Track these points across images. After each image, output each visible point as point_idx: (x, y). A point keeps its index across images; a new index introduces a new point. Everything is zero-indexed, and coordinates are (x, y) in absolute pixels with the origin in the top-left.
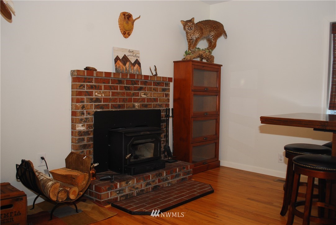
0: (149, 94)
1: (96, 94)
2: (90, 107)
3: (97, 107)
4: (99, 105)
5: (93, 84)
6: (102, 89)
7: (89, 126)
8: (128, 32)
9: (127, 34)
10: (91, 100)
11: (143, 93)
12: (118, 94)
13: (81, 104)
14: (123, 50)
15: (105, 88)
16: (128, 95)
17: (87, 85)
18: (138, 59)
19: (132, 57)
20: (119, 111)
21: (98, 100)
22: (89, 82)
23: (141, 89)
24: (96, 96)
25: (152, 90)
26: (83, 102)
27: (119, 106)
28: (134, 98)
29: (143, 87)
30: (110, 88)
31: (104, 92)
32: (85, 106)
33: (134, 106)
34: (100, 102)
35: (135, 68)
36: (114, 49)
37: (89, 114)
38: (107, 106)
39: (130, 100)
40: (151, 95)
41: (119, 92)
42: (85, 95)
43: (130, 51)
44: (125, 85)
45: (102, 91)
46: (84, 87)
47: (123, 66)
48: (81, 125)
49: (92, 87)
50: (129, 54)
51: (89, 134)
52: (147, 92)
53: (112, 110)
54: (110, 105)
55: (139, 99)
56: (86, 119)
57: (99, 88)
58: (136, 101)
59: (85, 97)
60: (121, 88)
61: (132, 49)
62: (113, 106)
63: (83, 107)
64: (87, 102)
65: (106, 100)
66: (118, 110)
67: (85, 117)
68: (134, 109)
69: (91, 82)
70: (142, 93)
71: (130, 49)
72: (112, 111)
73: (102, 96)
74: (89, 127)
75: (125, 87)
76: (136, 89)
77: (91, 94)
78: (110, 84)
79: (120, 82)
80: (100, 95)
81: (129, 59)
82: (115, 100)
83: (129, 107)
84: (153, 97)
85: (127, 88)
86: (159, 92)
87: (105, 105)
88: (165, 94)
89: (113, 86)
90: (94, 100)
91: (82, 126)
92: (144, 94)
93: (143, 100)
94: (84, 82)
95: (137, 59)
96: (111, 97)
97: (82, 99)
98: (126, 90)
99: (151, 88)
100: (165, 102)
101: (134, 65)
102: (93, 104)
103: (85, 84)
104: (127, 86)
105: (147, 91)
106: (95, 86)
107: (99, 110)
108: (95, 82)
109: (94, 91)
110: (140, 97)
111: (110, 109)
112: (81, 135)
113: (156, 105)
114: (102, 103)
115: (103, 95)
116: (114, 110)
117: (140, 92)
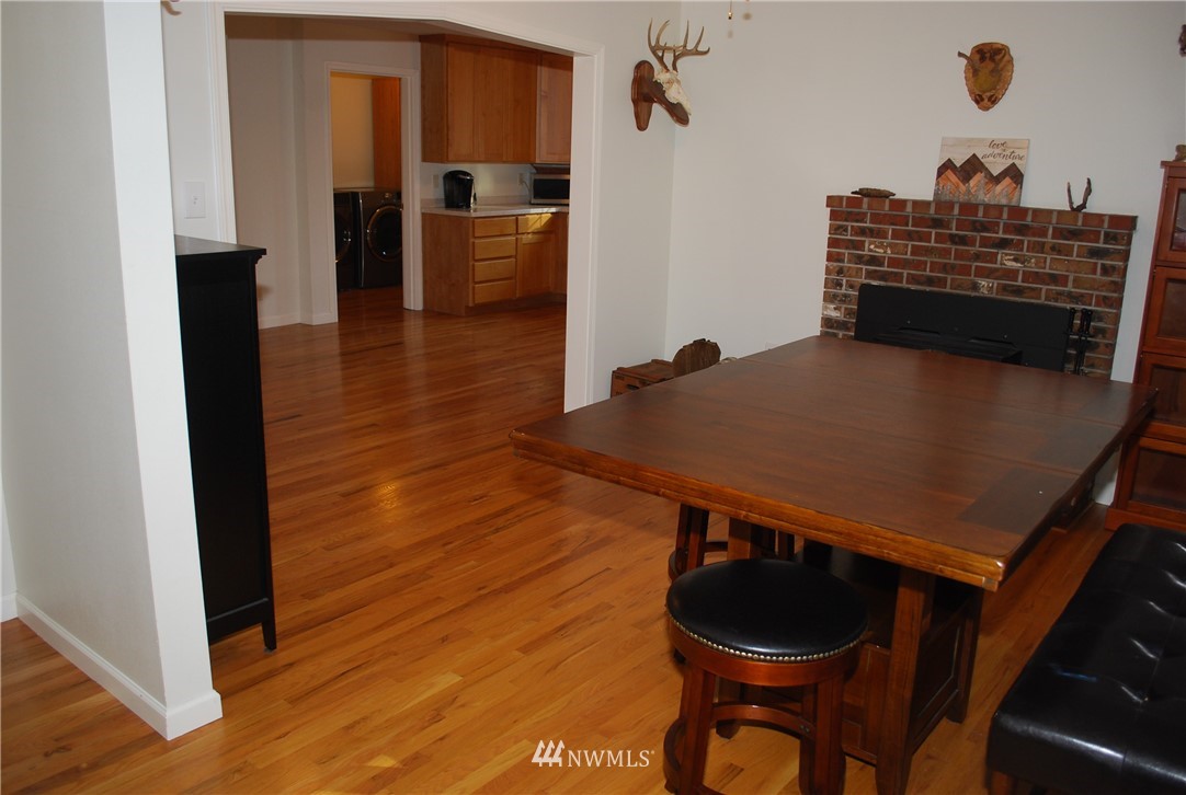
0: (1033, 260)
1: (872, 247)
2: (854, 273)
3: (870, 274)
4: (876, 271)
5: (868, 225)
6: (886, 238)
7: (849, 312)
8: (988, 94)
9: (986, 100)
10: (860, 259)
11: (1010, 255)
12: (929, 251)
13: (835, 264)
14: (969, 142)
15: (895, 235)
16: (959, 255)
17: (852, 227)
18: (1017, 162)
19: (999, 160)
20: (930, 292)
21: (874, 260)
22: (857, 221)
23: (1003, 244)
24: (870, 250)
25: (1047, 248)
26: (843, 261)
27: (930, 281)
28: (977, 267)
29: (1012, 240)
30: (910, 236)
31: (890, 245)
32: (845, 270)
33: (975, 287)
34: (881, 265)
35: (999, 188)
36: (945, 144)
37: (851, 286)
38: (898, 277)
39: (965, 271)
40: (1043, 265)
41: (933, 248)
42: (847, 248)
43: (993, 144)
44: (954, 231)
45: (885, 242)
46: (846, 230)
47: (961, 184)
48: (832, 306)
49: (862, 232)
50: (990, 151)
51: (848, 329)
52: (1024, 255)
53: (907, 286)
54: (905, 275)
55: (996, 270)
56: (845, 296)
57: (880, 234)
58: (981, 273)
59: (846, 252)
60: (939, 238)
61: (999, 136)
62: (913, 279)
63: (840, 272)
64: (849, 261)
65: (893, 262)
66: (928, 289)
67: (843, 291)
68: (977, 294)
69: (862, 221)
70: (1006, 255)
71: (994, 137)
72: (908, 290)
73: (885, 252)
74: (849, 314)
75: (951, 235)
76: (985, 242)
77: (860, 245)
78: (910, 228)
79: (937, 223)
80: (882, 251)
81: (987, 165)
82: (919, 265)
83: (959, 286)
84: (1047, 271)
85: (957, 239)
86: (1074, 258)
87: (892, 272)
88: (1103, 265)
89: (917, 232)
90: (865, 259)
91: (835, 309)
92: (1015, 260)
93: (1012, 274)
94: (846, 220)
95: (1013, 165)
96: (908, 256)
97: (838, 254)
98: (954, 243)
99: (1044, 243)
100: (1097, 289)
101: (997, 180)
102: (864, 267)
103: (850, 224)
104: (956, 235)
105: (1028, 251)
106: (871, 230)
107: (875, 283)
108: (871, 222)
109: (867, 240)
110: (998, 266)
111: (904, 285)
112: (831, 327)
113: (1060, 294)
114: (886, 269)
115: (889, 252)
116: (913, 287)
117: (1000, 252)
